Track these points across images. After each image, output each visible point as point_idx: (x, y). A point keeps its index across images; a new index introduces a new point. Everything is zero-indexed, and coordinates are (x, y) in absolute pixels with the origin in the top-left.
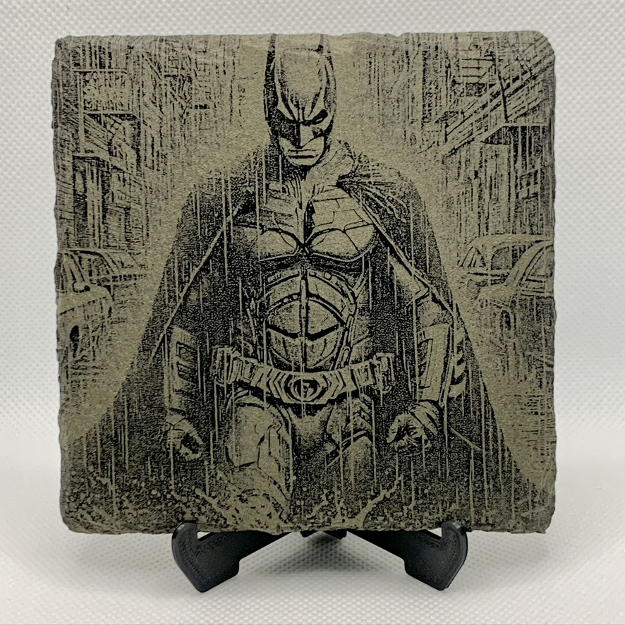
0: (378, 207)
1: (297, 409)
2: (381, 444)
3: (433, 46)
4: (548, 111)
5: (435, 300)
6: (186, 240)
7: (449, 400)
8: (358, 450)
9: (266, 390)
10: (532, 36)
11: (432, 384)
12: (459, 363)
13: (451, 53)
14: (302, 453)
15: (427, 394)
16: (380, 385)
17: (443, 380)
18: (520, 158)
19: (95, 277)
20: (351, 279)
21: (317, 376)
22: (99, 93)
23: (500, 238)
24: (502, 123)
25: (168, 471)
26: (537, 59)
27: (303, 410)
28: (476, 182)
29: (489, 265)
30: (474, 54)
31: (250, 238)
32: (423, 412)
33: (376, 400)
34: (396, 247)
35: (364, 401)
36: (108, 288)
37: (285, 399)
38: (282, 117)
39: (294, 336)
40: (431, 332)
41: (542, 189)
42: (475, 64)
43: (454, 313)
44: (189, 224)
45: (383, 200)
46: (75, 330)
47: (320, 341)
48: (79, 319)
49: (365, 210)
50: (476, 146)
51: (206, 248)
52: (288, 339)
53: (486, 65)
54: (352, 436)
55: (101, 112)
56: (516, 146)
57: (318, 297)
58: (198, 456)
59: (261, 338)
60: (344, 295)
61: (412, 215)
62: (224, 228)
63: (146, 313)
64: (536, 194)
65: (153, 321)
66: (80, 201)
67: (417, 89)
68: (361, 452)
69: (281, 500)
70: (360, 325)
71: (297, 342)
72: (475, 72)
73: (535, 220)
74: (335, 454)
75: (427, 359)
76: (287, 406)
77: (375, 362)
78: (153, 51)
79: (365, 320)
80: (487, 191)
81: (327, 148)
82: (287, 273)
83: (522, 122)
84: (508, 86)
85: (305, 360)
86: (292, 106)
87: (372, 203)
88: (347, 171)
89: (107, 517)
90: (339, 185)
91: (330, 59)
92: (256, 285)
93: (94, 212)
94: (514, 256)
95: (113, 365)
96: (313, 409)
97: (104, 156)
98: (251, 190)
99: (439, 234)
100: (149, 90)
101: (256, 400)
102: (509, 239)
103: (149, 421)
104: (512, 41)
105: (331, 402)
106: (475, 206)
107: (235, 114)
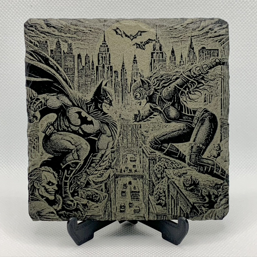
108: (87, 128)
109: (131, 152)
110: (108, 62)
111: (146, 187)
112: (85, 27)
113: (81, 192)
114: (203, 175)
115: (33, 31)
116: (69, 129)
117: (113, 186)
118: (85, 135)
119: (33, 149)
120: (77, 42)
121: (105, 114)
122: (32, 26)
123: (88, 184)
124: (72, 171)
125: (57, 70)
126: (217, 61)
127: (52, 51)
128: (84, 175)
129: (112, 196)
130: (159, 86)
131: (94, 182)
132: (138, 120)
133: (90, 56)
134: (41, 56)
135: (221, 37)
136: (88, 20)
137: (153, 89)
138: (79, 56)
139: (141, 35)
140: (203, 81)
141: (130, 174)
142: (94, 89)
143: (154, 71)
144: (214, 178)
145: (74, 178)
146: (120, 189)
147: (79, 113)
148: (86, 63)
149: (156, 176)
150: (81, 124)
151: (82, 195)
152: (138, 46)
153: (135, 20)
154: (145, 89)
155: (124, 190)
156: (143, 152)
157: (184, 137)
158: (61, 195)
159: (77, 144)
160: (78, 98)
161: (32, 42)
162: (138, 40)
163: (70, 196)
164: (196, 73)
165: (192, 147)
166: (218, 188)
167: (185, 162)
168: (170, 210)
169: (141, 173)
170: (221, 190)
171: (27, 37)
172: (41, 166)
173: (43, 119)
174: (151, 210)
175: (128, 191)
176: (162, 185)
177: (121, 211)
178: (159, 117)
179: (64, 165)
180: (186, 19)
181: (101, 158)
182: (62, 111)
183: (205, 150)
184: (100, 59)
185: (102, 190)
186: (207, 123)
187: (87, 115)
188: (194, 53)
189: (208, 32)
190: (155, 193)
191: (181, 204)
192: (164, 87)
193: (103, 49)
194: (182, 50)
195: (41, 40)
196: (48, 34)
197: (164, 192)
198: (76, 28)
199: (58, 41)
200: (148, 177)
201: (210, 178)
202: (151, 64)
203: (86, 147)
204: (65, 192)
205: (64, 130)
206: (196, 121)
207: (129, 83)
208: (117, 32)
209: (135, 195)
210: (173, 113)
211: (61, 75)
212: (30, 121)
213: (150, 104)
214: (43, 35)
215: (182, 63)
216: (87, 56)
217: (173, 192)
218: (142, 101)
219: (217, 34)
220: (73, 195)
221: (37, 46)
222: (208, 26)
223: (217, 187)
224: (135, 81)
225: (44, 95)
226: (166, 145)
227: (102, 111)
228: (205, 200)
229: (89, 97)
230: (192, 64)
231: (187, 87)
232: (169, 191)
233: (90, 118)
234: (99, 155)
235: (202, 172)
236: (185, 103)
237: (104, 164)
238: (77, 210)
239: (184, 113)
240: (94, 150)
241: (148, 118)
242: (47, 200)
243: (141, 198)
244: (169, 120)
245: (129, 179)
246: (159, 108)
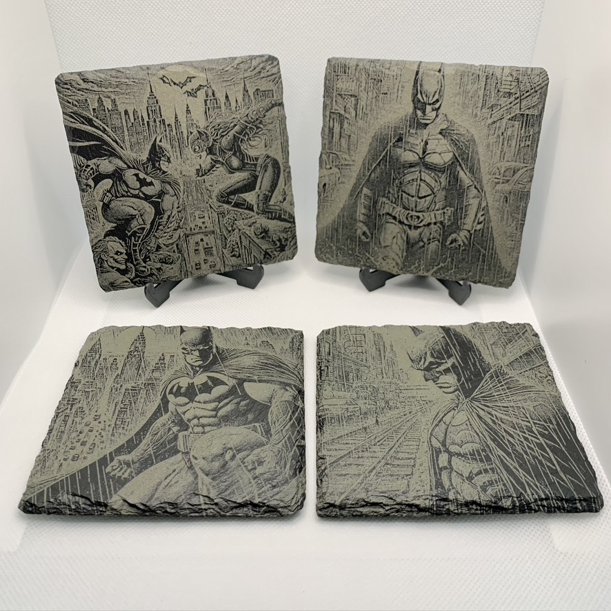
0: (456, 144)
1: (410, 227)
2: (443, 245)
3: (491, 74)
4: (540, 107)
5: (475, 187)
6: (372, 151)
7: (475, 230)
8: (433, 246)
9: (398, 217)
10: (539, 71)
11: (469, 223)
12: (482, 215)
13: (499, 77)
14: (410, 244)
15: (466, 227)
16: (446, 221)
17: (474, 222)
18: (523, 128)
19: (334, 163)
20: (440, 175)
21: (420, 214)
22: (343, 85)
23: (509, 164)
24: (518, 112)
25: (356, 245)
26: (539, 83)
27: (412, 227)
28: (502, 137)
29: (502, 175)
30: (510, 78)
31: (399, 153)
32: (463, 234)
33: (444, 227)
34: (461, 163)
35: (439, 227)
36: (339, 169)
37: (406, 222)
38: (419, 101)
39: (413, 197)
40: (471, 201)
41: (532, 143)
42: (509, 83)
43: (483, 194)
44: (374, 145)
45: (459, 141)
46: (325, 185)
47: (423, 200)
48: (326, 180)
49: (450, 146)
50: (504, 121)
51: (380, 155)
52: (410, 198)
53: (514, 84)
54: (431, 241)
55: (343, 93)
56: (523, 123)
57: (425, 181)
58: (368, 240)
59: (398, 196)
60: (436, 181)
61: (471, 150)
62: (389, 147)
63: (353, 181)
64: (528, 145)
65: (355, 184)
66: (331, 130)
67: (481, 93)
68: (434, 247)
69: (399, 261)
70: (441, 195)
71: (414, 199)
72: (509, 87)
73: (526, 157)
74: (423, 246)
75: (468, 213)
76: (406, 225)
77: (445, 211)
78: (367, 67)
79: (444, 193)
80: (506, 142)
81: (437, 116)
82: (413, 169)
83: (527, 112)
84: (523, 94)
85: (416, 207)
86: (424, 96)
87: (454, 143)
88: (445, 127)
89: (332, 259)
90: (440, 133)
91: (443, 76)
92: (399, 173)
93: (336, 136)
94: (514, 172)
95: (338, 200)
96: (416, 228)
97: (342, 112)
98: (402, 132)
99: (482, 159)
100: (363, 85)
101: (393, 221)
102: (513, 164)
103: (351, 224)
104: (529, 73)
105: (425, 225)
106: (500, 148)
107: (399, 98)
108: (148, 190)
109: (198, 208)
110: (159, 116)
111: (219, 242)
112: (127, 78)
113: (152, 257)
114: (272, 221)
115: (68, 89)
116: (129, 194)
117: (185, 246)
118: (147, 198)
119: (92, 221)
120: (121, 96)
121: (164, 172)
122: (66, 84)
123: (159, 248)
124: (139, 237)
125: (104, 131)
126: (273, 102)
127: (94, 109)
128: (153, 239)
129: (186, 255)
130: (217, 135)
131: (164, 245)
132: (200, 175)
133: (139, 111)
134: (83, 117)
135: (274, 77)
136: (128, 69)
137: (212, 140)
138: (126, 112)
139: (190, 81)
140: (261, 126)
141: (201, 231)
142: (149, 147)
143: (210, 120)
144: (283, 223)
145: (143, 243)
146: (192, 247)
147: (137, 175)
148: (135, 119)
149: (227, 229)
150: (141, 187)
151: (154, 260)
152: (189, 94)
153: (180, 64)
154: (203, 140)
155: (197, 248)
156: (211, 207)
157: (249, 186)
158: (132, 263)
159: (139, 209)
160: (132, 159)
161: (70, 103)
162: (188, 87)
163: (142, 262)
164: (254, 117)
165: (259, 196)
166: (287, 232)
167: (253, 211)
168: (245, 260)
169: (212, 229)
170: (289, 233)
171: (61, 96)
172: (105, 238)
173: (97, 187)
174: (226, 262)
175: (201, 248)
176: (234, 238)
177: (197, 269)
178: (221, 169)
179: (129, 232)
180: (236, 58)
181: (168, 219)
182: (117, 176)
183: (271, 197)
184: (150, 112)
185: (174, 251)
186: (270, 169)
187: (146, 177)
188: (249, 96)
189: (260, 72)
190: (228, 246)
191: (255, 252)
192: (223, 136)
193: (151, 101)
194: (236, 94)
195: (80, 98)
196: (86, 91)
197: (237, 244)
198: (118, 80)
199: (100, 98)
200: (219, 231)
201: (279, 223)
202: (206, 112)
203: (150, 210)
204: (136, 260)
205: (123, 196)
206: (260, 168)
207: (185, 135)
208: (164, 82)
209: (208, 251)
210: (235, 163)
211: (110, 137)
212: (82, 190)
213: (210, 156)
214: (81, 93)
215: (238, 108)
216: (135, 112)
217: (245, 242)
218: (202, 154)
219: (270, 73)
220: (145, 262)
221: (76, 106)
222: (259, 64)
223: (285, 230)
224: (191, 133)
225: (94, 161)
226: (232, 197)
227: (160, 169)
228: (276, 245)
229: (144, 156)
230: (248, 108)
231: (246, 133)
232: (241, 242)
233: (149, 179)
234: (166, 216)
235: (271, 219)
236: (246, 151)
237: (172, 225)
238: (152, 275)
239: (246, 161)
240: (159, 212)
241: (211, 172)
242: (118, 270)
243: (215, 253)
244: (232, 170)
245: (199, 237)
246: (220, 159)
